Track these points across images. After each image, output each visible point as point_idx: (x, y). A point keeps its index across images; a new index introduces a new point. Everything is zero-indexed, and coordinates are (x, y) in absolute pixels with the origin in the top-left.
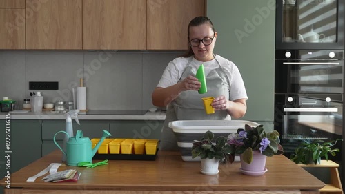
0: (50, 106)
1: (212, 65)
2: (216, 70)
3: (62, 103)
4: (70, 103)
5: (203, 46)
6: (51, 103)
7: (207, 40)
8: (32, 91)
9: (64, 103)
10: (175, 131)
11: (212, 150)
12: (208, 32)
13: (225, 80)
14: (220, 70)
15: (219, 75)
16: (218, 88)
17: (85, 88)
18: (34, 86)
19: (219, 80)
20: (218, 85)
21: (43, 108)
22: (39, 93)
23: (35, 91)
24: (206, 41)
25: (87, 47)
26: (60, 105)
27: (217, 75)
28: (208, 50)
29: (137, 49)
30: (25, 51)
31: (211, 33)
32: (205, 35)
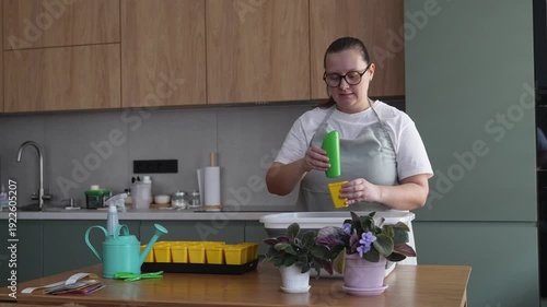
0: (163, 199)
1: (367, 119)
2: (372, 126)
3: (182, 194)
4: (194, 194)
5: (345, 86)
6: (166, 194)
7: (354, 76)
8: (136, 176)
9: (186, 194)
10: (267, 226)
11: (292, 251)
12: (355, 62)
13: (386, 143)
14: (380, 126)
15: (377, 135)
16: (371, 158)
17: (217, 168)
18: (142, 167)
19: (372, 144)
20: (372, 153)
21: (154, 202)
22: (147, 179)
23: (140, 175)
24: (351, 77)
25: (214, 100)
26: (179, 198)
27: (371, 135)
28: (355, 94)
29: (294, 99)
30: (120, 110)
31: (361, 65)
32: (350, 67)
